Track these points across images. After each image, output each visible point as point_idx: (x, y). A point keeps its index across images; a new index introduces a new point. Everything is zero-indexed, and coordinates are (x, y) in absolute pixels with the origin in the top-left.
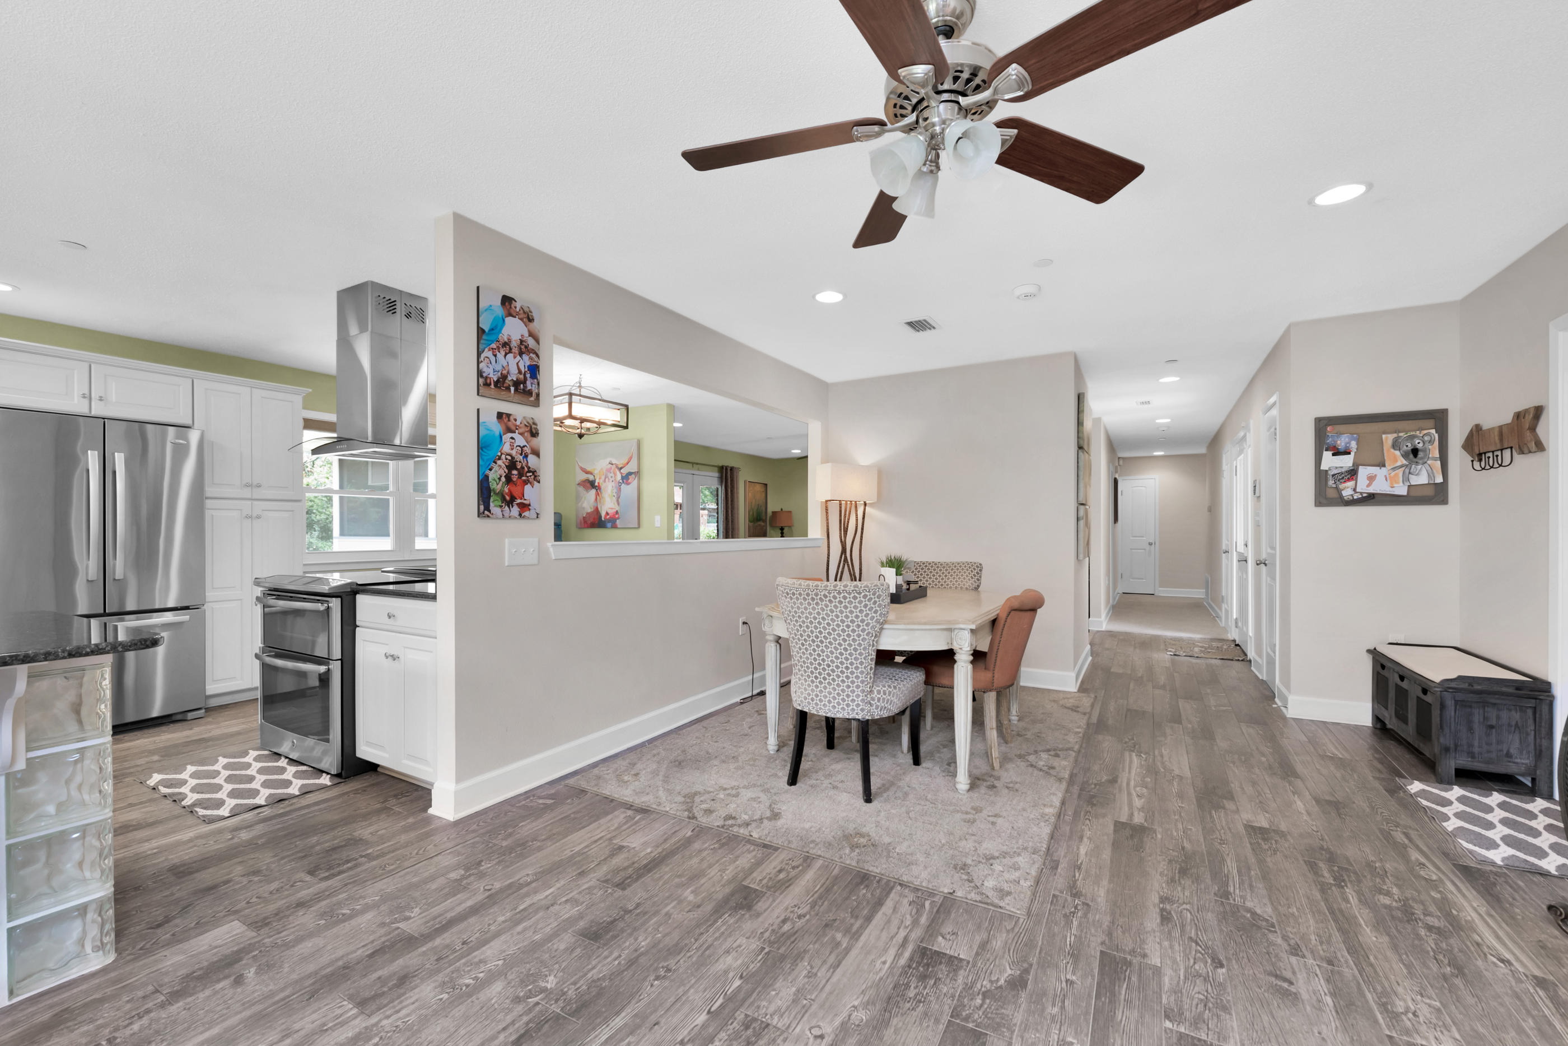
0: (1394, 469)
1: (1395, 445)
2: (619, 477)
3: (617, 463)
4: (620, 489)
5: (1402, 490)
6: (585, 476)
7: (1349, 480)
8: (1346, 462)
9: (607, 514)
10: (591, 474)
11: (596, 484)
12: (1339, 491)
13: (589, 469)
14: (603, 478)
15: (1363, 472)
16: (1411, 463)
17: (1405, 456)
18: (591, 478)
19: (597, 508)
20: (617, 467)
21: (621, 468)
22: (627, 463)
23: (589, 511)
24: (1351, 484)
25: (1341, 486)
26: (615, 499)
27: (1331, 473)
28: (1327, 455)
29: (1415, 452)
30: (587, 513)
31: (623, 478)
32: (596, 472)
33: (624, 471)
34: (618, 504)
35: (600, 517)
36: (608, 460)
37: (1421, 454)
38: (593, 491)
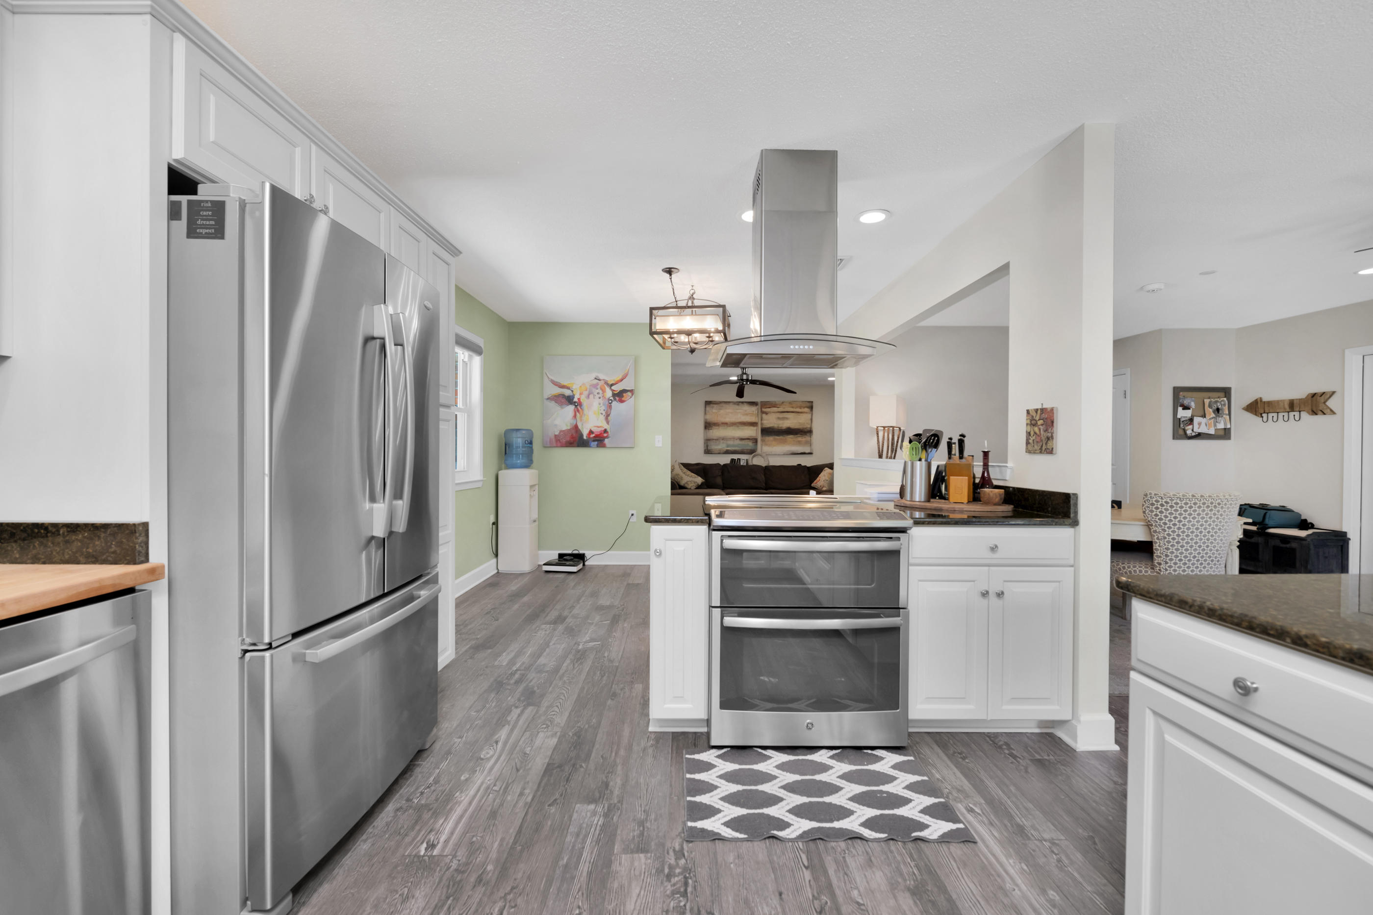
0: (1210, 419)
1: (1210, 406)
2: (609, 394)
3: (607, 379)
4: (610, 407)
5: (1212, 431)
6: (558, 391)
7: (1190, 424)
8: (1188, 414)
9: (591, 432)
10: (568, 388)
11: (576, 400)
12: (1185, 431)
13: (564, 383)
14: (586, 393)
15: (1197, 420)
16: (1217, 416)
17: (1214, 412)
18: (567, 392)
19: (576, 427)
20: (606, 383)
21: (612, 385)
22: (621, 380)
23: (564, 428)
24: (1191, 427)
25: (1186, 428)
26: (602, 418)
27: (1182, 420)
28: (1180, 409)
29: (1218, 410)
30: (561, 431)
31: (614, 395)
32: (574, 387)
33: (617, 388)
34: (608, 423)
35: (582, 435)
36: (594, 375)
37: (1220, 412)
38: (571, 408)
